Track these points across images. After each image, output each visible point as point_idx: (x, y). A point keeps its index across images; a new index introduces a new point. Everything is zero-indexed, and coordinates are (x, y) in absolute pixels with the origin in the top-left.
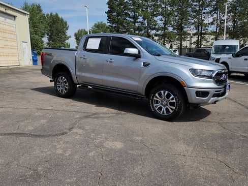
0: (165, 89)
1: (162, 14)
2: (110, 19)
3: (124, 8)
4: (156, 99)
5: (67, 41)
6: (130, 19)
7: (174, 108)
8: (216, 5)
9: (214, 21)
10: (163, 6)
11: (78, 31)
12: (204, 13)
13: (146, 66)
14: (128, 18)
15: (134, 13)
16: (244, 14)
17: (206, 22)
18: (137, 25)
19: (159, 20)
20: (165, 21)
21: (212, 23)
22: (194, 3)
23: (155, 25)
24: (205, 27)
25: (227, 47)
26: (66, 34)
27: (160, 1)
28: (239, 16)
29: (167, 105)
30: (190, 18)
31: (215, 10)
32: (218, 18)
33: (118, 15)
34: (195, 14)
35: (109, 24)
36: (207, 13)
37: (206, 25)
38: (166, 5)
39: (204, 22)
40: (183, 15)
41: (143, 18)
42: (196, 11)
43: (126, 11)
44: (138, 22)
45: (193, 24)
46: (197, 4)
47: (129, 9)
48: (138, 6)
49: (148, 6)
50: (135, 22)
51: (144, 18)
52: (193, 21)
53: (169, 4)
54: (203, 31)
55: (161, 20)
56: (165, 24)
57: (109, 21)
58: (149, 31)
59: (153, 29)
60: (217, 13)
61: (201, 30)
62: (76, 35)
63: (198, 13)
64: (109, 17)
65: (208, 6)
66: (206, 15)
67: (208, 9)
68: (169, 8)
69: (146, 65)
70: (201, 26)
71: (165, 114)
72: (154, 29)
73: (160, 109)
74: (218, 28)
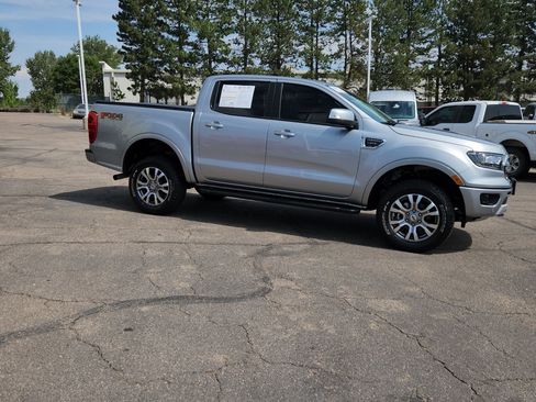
0: (416, 191)
1: (238, 29)
2: (124, 33)
3: (155, 10)
4: (396, 211)
5: (11, 79)
6: (171, 37)
7: (435, 227)
8: (344, 19)
9: (341, 51)
10: (240, 12)
11: (37, 56)
12: (322, 34)
13: (373, 146)
14: (165, 34)
15: (179, 23)
16: (393, 41)
17: (325, 52)
18: (187, 49)
19: (233, 42)
20: (245, 46)
21: (337, 55)
22: (302, 13)
23: (227, 52)
24: (326, 61)
25: (397, 106)
26: (9, 61)
27: (234, 2)
28: (384, 43)
29: (419, 221)
30: (294, 42)
31: (343, 28)
32: (348, 45)
33: (144, 24)
34: (304, 34)
35: (122, 44)
36: (328, 34)
37: (326, 59)
38: (247, 11)
39: (323, 52)
40: (282, 34)
41: (199, 36)
42: (306, 29)
43: (161, 18)
44: (188, 44)
45: (301, 54)
46: (308, 14)
47: (168, 15)
48: (188, 9)
49: (208, 10)
50: (181, 44)
51: (201, 37)
52: (301, 49)
53: (253, 10)
54: (319, 71)
55: (237, 42)
56: (246, 52)
57: (122, 36)
58: (213, 64)
59: (220, 61)
60: (345, 36)
61: (317, 69)
62: (30, 64)
63: (310, 32)
64: (122, 28)
65: (328, 20)
66: (326, 38)
67: (329, 27)
68: (254, 19)
69: (372, 143)
70: (317, 59)
71: (416, 238)
72: (224, 60)
73: (405, 230)
74: (349, 66)
